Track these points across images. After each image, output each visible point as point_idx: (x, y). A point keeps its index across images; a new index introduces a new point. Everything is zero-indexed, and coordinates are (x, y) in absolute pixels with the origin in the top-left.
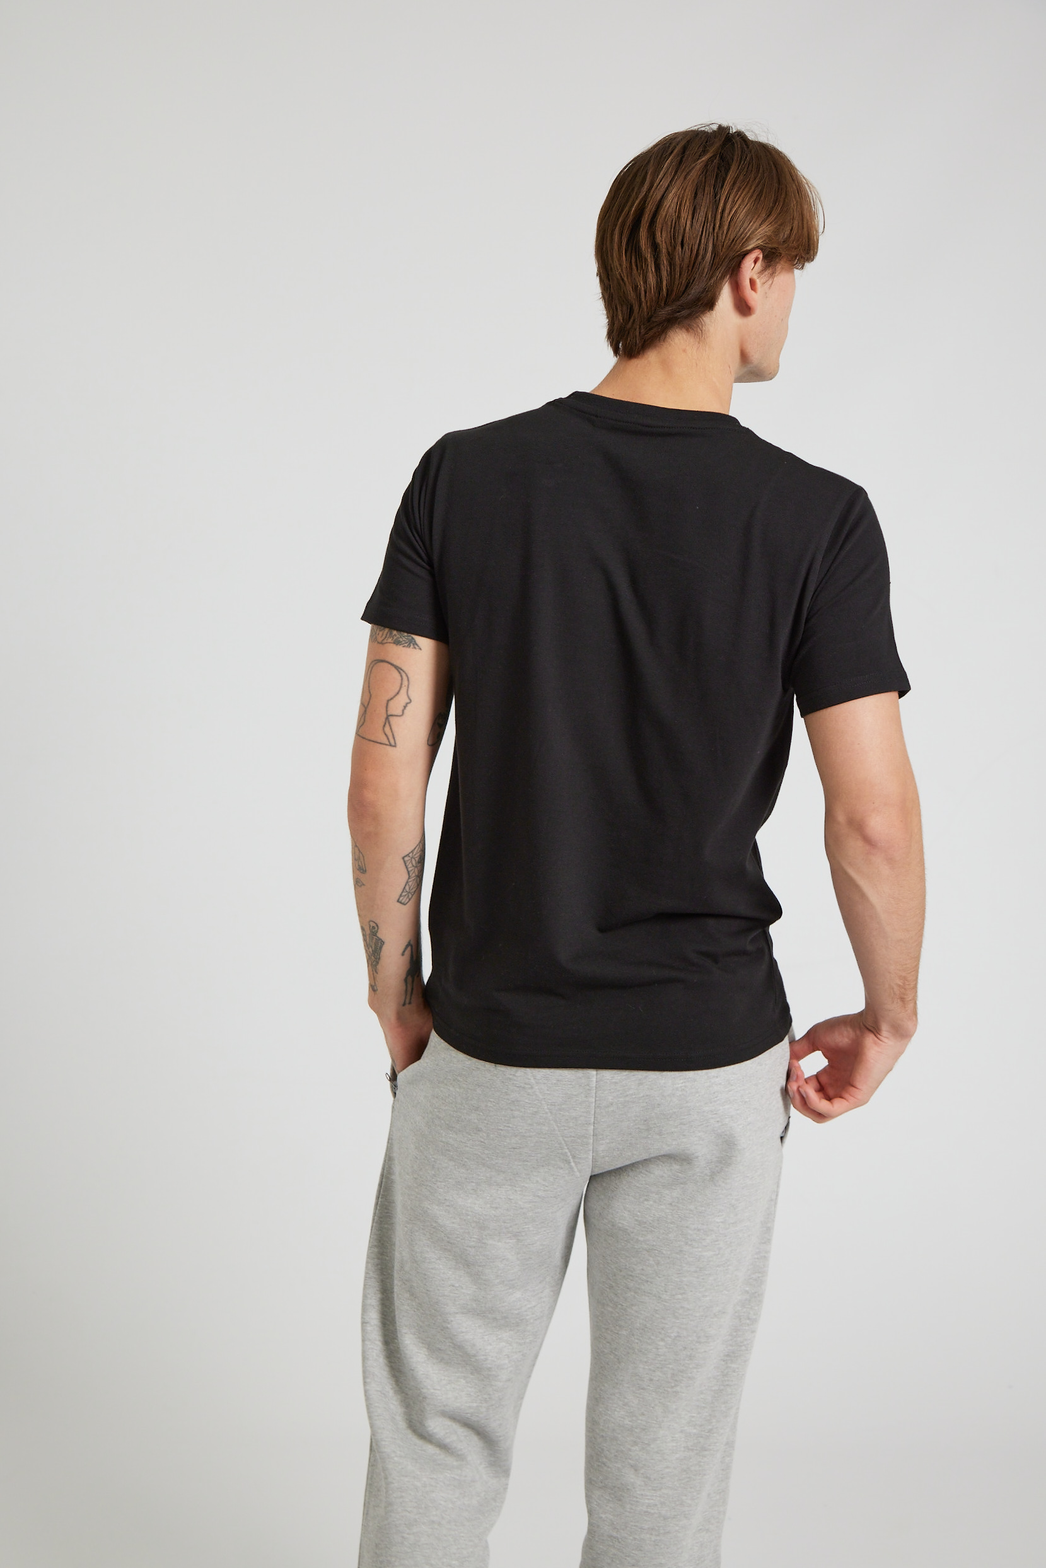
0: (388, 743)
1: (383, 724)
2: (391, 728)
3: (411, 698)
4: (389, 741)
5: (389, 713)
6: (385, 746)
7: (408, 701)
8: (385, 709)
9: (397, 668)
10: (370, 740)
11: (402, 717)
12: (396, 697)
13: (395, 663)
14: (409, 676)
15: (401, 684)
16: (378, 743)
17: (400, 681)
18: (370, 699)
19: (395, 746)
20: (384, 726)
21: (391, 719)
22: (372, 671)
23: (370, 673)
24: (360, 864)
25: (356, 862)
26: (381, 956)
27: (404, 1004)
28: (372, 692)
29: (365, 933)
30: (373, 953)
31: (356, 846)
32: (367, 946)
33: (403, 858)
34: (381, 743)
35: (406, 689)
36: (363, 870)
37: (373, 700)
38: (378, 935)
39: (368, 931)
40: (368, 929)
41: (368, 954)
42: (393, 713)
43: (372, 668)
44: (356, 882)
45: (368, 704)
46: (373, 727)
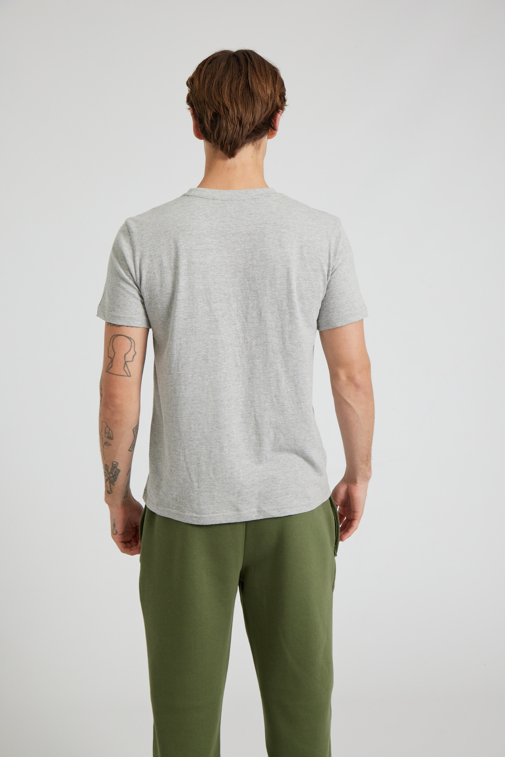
1: (124, 366)
2: (128, 368)
3: (136, 352)
4: (127, 374)
5: (126, 361)
7: (135, 353)
8: (124, 359)
9: (129, 338)
10: (116, 375)
11: (132, 362)
12: (130, 352)
13: (127, 336)
14: (135, 341)
15: (131, 346)
17: (130, 344)
18: (115, 354)
19: (130, 376)
20: (124, 367)
21: (127, 363)
22: (114, 341)
23: (113, 341)
24: (109, 435)
25: (106, 434)
26: (118, 477)
27: (125, 497)
28: (116, 351)
29: (107, 467)
30: (113, 476)
31: (108, 427)
32: (108, 473)
33: (133, 430)
34: (123, 376)
35: (134, 347)
36: (111, 438)
37: (117, 355)
38: (117, 468)
39: (110, 467)
40: (111, 465)
41: (108, 477)
42: (129, 360)
43: (114, 339)
44: (104, 444)
45: (114, 357)
46: (118, 368)
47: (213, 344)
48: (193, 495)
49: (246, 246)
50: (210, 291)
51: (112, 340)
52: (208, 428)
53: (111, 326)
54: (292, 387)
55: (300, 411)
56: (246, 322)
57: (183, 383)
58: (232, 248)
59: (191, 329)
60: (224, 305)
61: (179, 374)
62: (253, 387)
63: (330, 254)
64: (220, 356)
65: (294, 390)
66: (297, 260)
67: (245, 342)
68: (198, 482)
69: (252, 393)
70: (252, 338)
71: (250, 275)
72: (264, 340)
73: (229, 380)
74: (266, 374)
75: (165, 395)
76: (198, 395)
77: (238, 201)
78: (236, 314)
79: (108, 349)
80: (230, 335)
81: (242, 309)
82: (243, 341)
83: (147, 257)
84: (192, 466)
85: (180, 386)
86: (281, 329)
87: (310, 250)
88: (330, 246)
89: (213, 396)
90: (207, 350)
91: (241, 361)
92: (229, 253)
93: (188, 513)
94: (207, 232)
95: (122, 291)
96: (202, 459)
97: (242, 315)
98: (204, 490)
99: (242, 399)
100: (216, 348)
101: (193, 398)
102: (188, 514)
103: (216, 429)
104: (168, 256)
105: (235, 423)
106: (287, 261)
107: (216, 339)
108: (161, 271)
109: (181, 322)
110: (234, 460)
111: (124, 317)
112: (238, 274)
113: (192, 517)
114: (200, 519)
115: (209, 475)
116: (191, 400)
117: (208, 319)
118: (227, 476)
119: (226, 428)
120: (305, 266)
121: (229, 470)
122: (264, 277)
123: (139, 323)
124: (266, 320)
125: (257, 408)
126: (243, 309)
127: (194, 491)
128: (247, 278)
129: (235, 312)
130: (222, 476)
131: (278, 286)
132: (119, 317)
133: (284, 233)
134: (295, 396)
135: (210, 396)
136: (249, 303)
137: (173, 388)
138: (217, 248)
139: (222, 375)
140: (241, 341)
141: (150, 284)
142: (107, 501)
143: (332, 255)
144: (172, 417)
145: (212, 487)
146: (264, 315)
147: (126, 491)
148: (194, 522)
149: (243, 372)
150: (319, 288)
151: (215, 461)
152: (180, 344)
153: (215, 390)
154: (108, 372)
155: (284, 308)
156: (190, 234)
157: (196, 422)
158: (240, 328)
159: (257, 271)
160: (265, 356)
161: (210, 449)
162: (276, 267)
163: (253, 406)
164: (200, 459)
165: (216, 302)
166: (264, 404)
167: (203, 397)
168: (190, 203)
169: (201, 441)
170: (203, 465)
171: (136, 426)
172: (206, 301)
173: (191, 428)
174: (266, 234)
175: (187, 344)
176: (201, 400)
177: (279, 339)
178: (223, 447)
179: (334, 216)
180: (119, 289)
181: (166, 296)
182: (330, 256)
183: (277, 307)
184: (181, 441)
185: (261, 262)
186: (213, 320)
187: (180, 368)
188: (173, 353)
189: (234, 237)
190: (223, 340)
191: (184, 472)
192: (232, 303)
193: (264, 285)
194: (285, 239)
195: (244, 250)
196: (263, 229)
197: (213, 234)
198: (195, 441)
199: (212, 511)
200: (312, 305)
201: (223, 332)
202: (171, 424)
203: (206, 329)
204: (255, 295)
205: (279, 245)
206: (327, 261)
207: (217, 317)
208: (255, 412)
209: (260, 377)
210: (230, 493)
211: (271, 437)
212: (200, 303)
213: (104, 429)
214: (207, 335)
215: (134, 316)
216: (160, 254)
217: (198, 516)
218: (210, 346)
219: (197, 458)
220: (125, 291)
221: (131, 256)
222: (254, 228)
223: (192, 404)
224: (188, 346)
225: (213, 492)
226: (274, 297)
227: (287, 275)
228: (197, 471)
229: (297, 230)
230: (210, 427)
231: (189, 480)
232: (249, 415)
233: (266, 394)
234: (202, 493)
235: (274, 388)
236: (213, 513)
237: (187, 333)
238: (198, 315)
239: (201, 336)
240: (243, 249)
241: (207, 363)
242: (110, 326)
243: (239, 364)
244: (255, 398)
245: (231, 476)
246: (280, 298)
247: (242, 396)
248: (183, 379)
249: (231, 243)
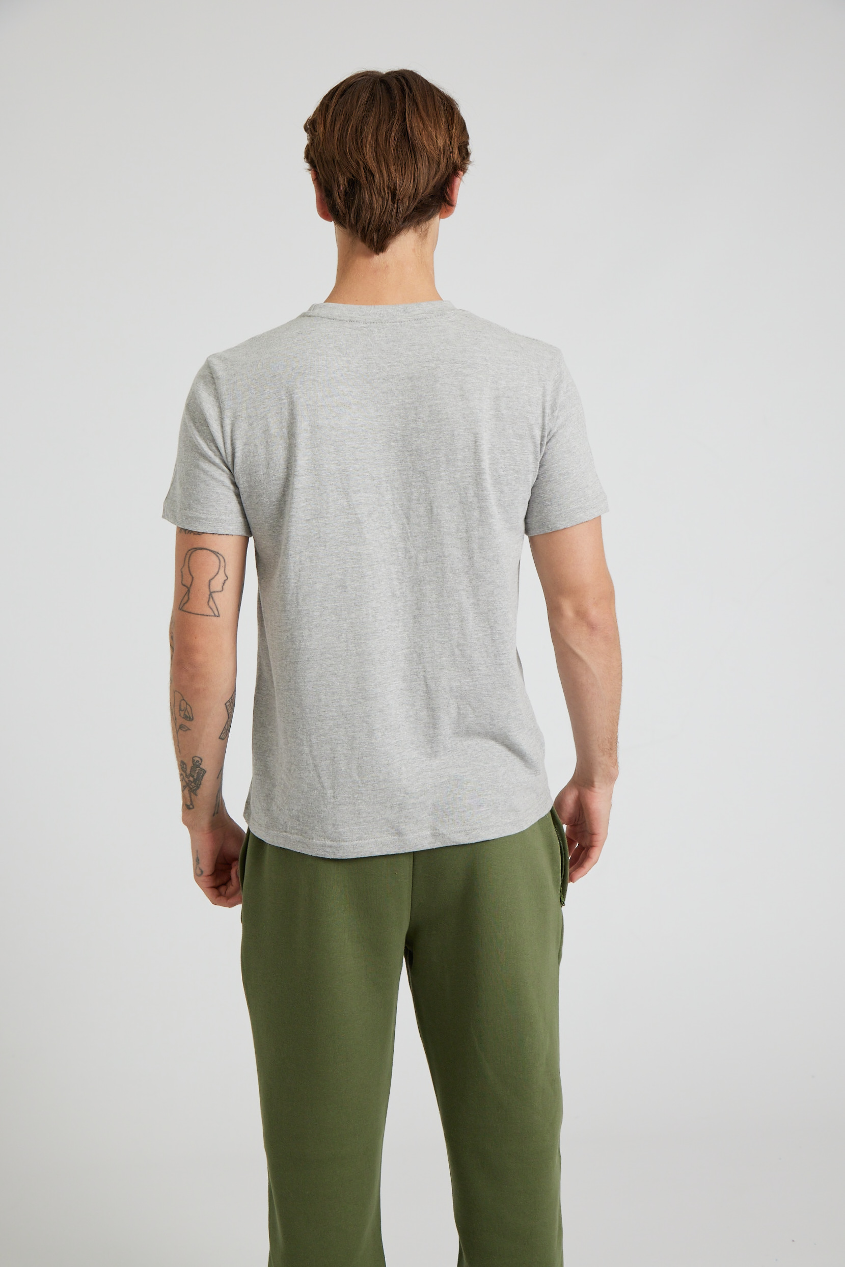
0: (213, 615)
1: (208, 599)
2: (214, 603)
3: (228, 576)
4: (213, 612)
5: (212, 590)
6: (208, 617)
7: (226, 578)
8: (208, 587)
9: (216, 553)
10: (197, 614)
11: (222, 593)
12: (218, 575)
13: (213, 549)
14: (225, 558)
15: (220, 566)
16: (205, 615)
17: (218, 563)
18: (192, 581)
19: (219, 616)
20: (209, 601)
21: (213, 595)
22: (191, 558)
23: (189, 559)
24: (186, 713)
25: (181, 712)
26: (202, 782)
27: (214, 815)
28: (194, 575)
29: (185, 766)
30: (195, 781)
31: (184, 699)
32: (186, 775)
33: (226, 704)
34: (207, 616)
35: (224, 568)
36: (190, 718)
37: (196, 581)
38: (201, 766)
39: (190, 765)
40: (191, 763)
41: (186, 782)
42: (215, 590)
43: (191, 555)
44: (178, 727)
45: (191, 585)
46: (199, 603)
47: (354, 560)
48: (325, 809)
49: (406, 399)
50: (347, 473)
51: (188, 556)
52: (348, 700)
53: (185, 533)
54: (486, 629)
55: (500, 670)
56: (408, 524)
57: (306, 627)
58: (383, 401)
59: (318, 536)
60: (371, 495)
61: (299, 612)
62: (421, 631)
63: (544, 409)
64: (367, 580)
65: (488, 634)
66: (490, 419)
67: (407, 557)
68: (333, 788)
69: (419, 640)
70: (419, 549)
71: (414, 446)
72: (439, 553)
73: (381, 620)
74: (443, 609)
75: (277, 646)
76: (331, 645)
77: (392, 324)
78: (391, 511)
79: (182, 572)
80: (381, 545)
81: (399, 503)
82: (403, 556)
83: (242, 418)
84: (323, 763)
85: (301, 631)
86: (465, 535)
87: (511, 404)
88: (544, 395)
89: (355, 646)
90: (345, 571)
91: (401, 588)
92: (377, 411)
93: (318, 840)
94: (342, 375)
95: (202, 476)
96: (339, 751)
97: (400, 512)
98: (343, 801)
99: (404, 651)
100: (359, 567)
101: (322, 650)
102: (318, 842)
103: (361, 701)
104: (278, 417)
105: (392, 691)
106: (474, 421)
107: (359, 553)
108: (267, 442)
109: (300, 525)
110: (391, 751)
111: (206, 519)
112: (393, 444)
113: (324, 846)
114: (337, 850)
115: (351, 777)
116: (319, 653)
117: (346, 520)
118: (381, 778)
119: (378, 698)
120: (503, 430)
121: (384, 768)
122: (436, 449)
123: (231, 528)
124: (440, 520)
125: (428, 665)
126: (403, 502)
127: (326, 803)
128: (408, 451)
129: (390, 507)
130: (372, 779)
131: (460, 464)
132: (198, 519)
133: (467, 375)
134: (491, 645)
135: (350, 645)
136: (412, 493)
137: (289, 634)
138: (357, 402)
139: (370, 612)
140: (399, 555)
141: (248, 463)
142: (185, 821)
143: (548, 411)
144: (289, 682)
145: (356, 796)
146: (437, 511)
147: (216, 804)
148: (328, 855)
149: (404, 607)
150: (527, 465)
151: (360, 753)
152: (300, 562)
153: (359, 636)
154: (183, 609)
155: (470, 500)
156: (314, 380)
157: (328, 690)
158: (398, 534)
159: (424, 440)
160: (441, 580)
161: (353, 734)
162: (456, 433)
163: (422, 662)
164: (336, 751)
165: (359, 491)
166: (440, 658)
167: (339, 649)
168: (313, 329)
169: (338, 720)
170: (340, 760)
171: (230, 697)
172: (341, 490)
173: (320, 700)
174: (439, 378)
175: (311, 561)
176: (336, 654)
177: (462, 550)
178: (373, 730)
179: (551, 346)
180: (198, 472)
181: (275, 482)
182: (544, 412)
183: (458, 498)
184: (303, 722)
185: (431, 425)
186: (354, 521)
187: (300, 601)
188: (288, 577)
189: (386, 384)
190: (371, 554)
191: (310, 772)
192: (385, 492)
193: (437, 461)
194: (469, 385)
195: (402, 405)
196: (434, 369)
197: (352, 378)
198: (327, 722)
199: (357, 835)
200: (515, 494)
201: (371, 541)
202: (287, 693)
203: (342, 536)
204: (422, 479)
205: (460, 396)
206: (540, 421)
207: (359, 516)
208: (424, 671)
209: (433, 614)
210: (386, 805)
211: (452, 712)
212: (331, 494)
213: (177, 704)
214: (343, 546)
215: (224, 517)
216: (265, 413)
217: (335, 844)
218: (350, 564)
219: (331, 749)
220: (208, 475)
221: (217, 418)
222: (418, 367)
223: (321, 659)
224: (313, 564)
225: (359, 805)
226: (453, 482)
227: (474, 445)
228: (331, 770)
229: (490, 371)
230: (351, 698)
231: (319, 785)
232: (416, 677)
233: (443, 641)
234: (340, 807)
235: (457, 632)
236: (359, 839)
237: (311, 544)
238: (328, 513)
239: (335, 547)
240: (402, 403)
241: (345, 591)
242: (183, 533)
243: (398, 593)
244: (425, 649)
245: (387, 778)
246: (463, 482)
247: (404, 645)
248: (305, 620)
249: (381, 394)
